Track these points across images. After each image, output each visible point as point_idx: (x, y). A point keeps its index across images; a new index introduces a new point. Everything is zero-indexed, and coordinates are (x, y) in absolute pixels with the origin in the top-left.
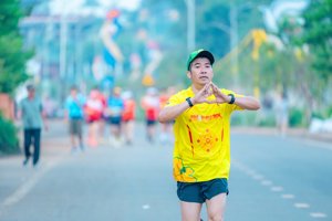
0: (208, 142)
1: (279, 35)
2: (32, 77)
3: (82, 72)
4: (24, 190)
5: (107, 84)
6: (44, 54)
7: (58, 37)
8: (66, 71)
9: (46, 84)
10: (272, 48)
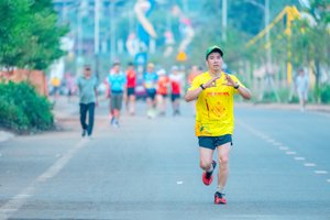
0: (219, 110)
1: (311, 12)
2: (67, 53)
3: (116, 48)
4: (58, 166)
5: (141, 60)
6: (78, 30)
7: (92, 13)
8: (100, 47)
9: (80, 60)
10: (305, 24)
